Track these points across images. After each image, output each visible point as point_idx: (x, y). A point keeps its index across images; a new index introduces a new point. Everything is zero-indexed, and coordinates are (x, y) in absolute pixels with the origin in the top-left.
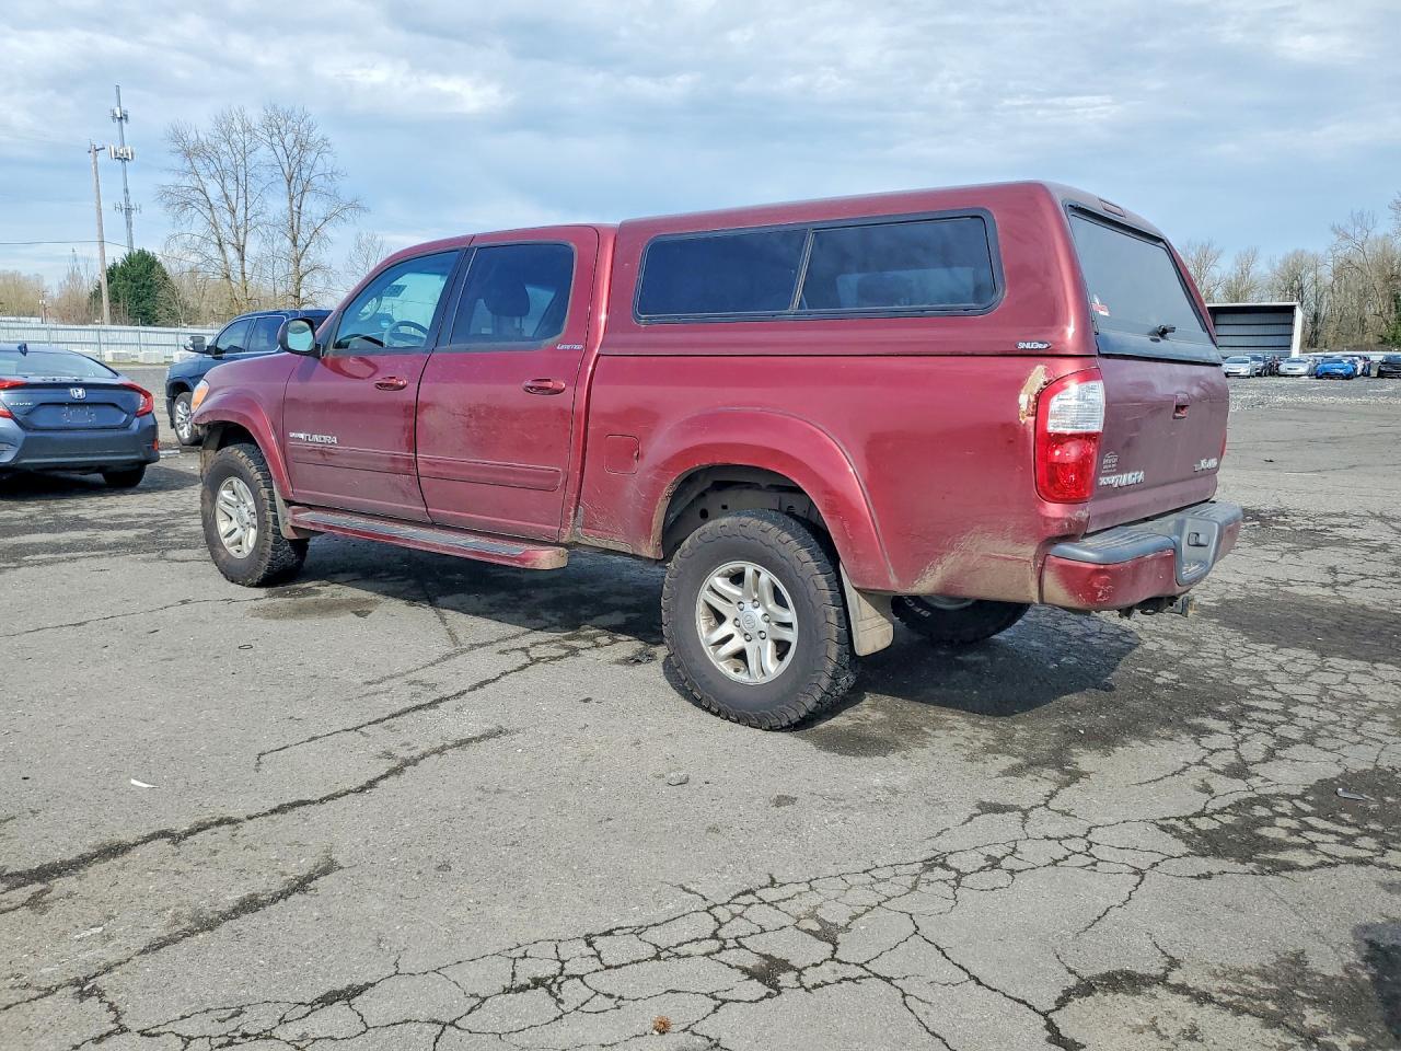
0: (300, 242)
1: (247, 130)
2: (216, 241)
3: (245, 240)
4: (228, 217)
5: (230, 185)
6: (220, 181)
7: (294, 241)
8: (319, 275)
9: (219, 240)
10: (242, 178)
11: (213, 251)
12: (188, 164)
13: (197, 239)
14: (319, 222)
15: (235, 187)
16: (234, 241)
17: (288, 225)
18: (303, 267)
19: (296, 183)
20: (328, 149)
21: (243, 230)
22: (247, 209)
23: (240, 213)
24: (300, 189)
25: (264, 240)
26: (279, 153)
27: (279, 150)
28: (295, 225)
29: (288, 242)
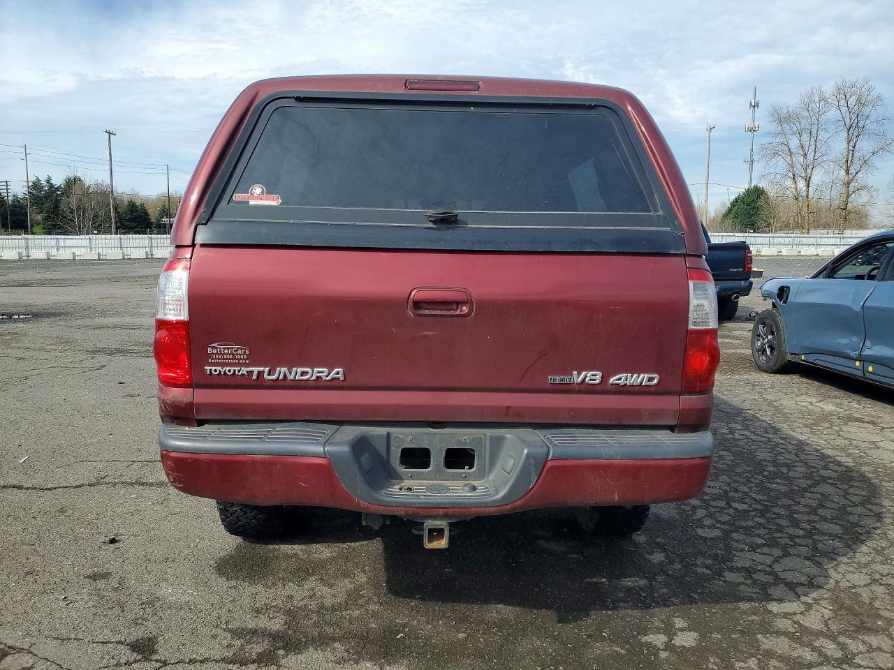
0: (852, 171)
1: (823, 99)
2: (792, 176)
3: (811, 173)
4: (801, 159)
5: (805, 137)
6: (798, 136)
7: (847, 171)
8: (863, 193)
9: (794, 175)
10: (814, 132)
11: (789, 183)
12: (780, 128)
13: (779, 176)
14: (869, 155)
15: (809, 139)
16: (804, 175)
17: (844, 160)
18: (851, 189)
19: (854, 129)
20: (880, 103)
21: (811, 167)
22: (815, 152)
23: (810, 156)
24: (856, 134)
25: (826, 172)
26: (843, 111)
27: (844, 109)
28: (850, 159)
29: (843, 172)
